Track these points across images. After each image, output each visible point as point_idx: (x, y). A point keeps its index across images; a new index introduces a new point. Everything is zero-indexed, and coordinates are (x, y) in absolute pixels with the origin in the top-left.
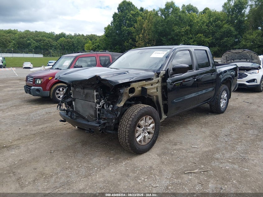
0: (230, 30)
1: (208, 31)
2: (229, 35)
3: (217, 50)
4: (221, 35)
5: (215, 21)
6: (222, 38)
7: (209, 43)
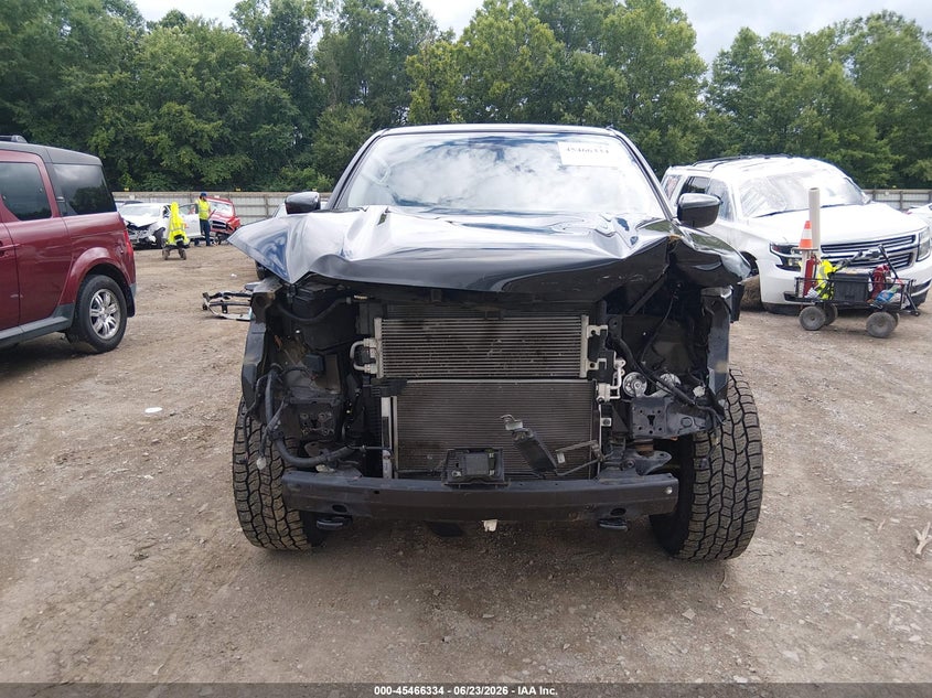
0: (277, 99)
1: (202, 94)
2: (275, 116)
3: (242, 167)
4: (248, 113)
5: (222, 63)
6: (251, 124)
7: (211, 138)
